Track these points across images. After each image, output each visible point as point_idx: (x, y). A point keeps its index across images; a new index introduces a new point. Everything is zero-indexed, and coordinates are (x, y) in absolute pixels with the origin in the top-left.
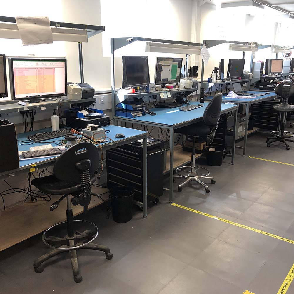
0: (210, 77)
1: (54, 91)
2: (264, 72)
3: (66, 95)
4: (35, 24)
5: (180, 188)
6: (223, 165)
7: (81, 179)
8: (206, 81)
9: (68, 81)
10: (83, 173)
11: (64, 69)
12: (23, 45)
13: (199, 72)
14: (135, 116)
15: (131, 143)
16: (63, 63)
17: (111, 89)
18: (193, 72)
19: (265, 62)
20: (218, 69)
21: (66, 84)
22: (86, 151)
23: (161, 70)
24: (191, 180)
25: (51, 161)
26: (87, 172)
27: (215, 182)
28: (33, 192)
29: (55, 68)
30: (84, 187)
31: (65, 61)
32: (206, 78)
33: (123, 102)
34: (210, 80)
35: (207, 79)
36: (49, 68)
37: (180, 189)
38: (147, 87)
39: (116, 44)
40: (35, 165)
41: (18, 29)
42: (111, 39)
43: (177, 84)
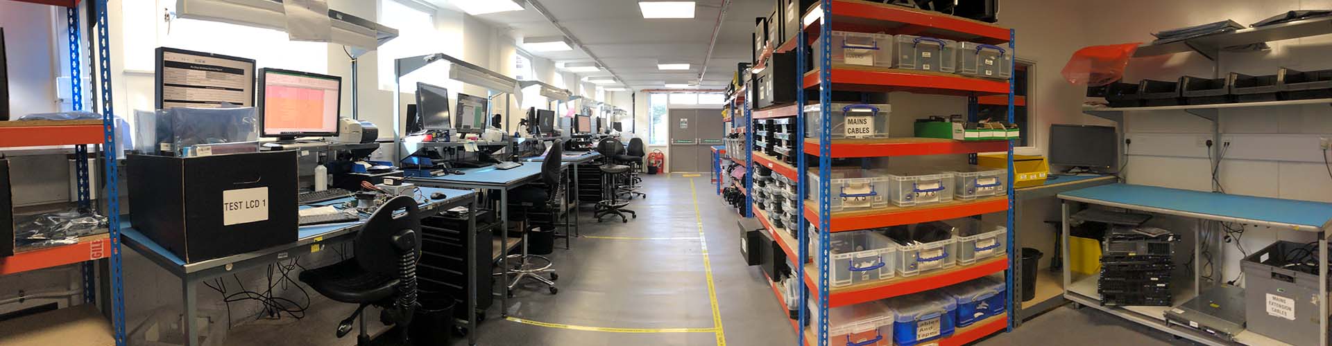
0: (515, 131)
1: (321, 127)
2: (574, 131)
3: (337, 134)
4: (308, 8)
5: (511, 291)
6: (554, 251)
7: (401, 270)
8: (513, 137)
9: (341, 116)
10: (405, 256)
11: (337, 92)
12: (290, 40)
13: (503, 123)
14: (435, 175)
15: (440, 215)
16: (337, 83)
17: (393, 137)
18: (497, 121)
19: (573, 116)
20: (526, 121)
21: (339, 117)
22: (406, 213)
23: (462, 113)
24: (524, 277)
25: (346, 232)
26: (411, 254)
27: (557, 276)
28: (275, 300)
29: (326, 91)
30: (406, 285)
31: (339, 79)
32: (512, 133)
33: (413, 155)
34: (517, 135)
35: (514, 134)
36: (316, 89)
37: (510, 293)
38: (445, 133)
39: (402, 67)
40: (320, 239)
41: (284, 13)
42: (395, 60)
43: (480, 136)
